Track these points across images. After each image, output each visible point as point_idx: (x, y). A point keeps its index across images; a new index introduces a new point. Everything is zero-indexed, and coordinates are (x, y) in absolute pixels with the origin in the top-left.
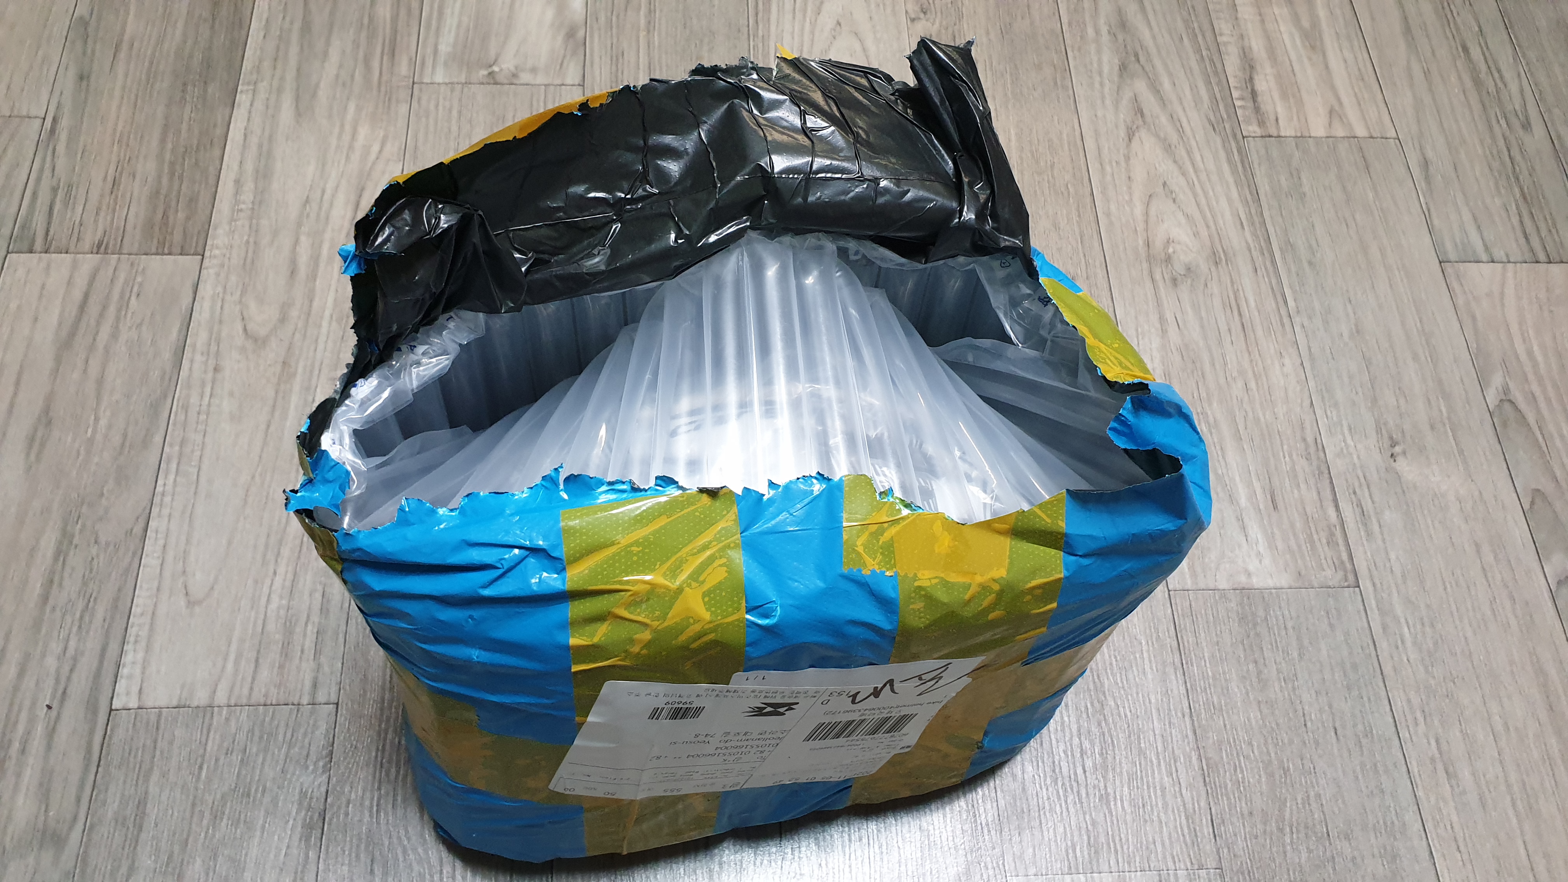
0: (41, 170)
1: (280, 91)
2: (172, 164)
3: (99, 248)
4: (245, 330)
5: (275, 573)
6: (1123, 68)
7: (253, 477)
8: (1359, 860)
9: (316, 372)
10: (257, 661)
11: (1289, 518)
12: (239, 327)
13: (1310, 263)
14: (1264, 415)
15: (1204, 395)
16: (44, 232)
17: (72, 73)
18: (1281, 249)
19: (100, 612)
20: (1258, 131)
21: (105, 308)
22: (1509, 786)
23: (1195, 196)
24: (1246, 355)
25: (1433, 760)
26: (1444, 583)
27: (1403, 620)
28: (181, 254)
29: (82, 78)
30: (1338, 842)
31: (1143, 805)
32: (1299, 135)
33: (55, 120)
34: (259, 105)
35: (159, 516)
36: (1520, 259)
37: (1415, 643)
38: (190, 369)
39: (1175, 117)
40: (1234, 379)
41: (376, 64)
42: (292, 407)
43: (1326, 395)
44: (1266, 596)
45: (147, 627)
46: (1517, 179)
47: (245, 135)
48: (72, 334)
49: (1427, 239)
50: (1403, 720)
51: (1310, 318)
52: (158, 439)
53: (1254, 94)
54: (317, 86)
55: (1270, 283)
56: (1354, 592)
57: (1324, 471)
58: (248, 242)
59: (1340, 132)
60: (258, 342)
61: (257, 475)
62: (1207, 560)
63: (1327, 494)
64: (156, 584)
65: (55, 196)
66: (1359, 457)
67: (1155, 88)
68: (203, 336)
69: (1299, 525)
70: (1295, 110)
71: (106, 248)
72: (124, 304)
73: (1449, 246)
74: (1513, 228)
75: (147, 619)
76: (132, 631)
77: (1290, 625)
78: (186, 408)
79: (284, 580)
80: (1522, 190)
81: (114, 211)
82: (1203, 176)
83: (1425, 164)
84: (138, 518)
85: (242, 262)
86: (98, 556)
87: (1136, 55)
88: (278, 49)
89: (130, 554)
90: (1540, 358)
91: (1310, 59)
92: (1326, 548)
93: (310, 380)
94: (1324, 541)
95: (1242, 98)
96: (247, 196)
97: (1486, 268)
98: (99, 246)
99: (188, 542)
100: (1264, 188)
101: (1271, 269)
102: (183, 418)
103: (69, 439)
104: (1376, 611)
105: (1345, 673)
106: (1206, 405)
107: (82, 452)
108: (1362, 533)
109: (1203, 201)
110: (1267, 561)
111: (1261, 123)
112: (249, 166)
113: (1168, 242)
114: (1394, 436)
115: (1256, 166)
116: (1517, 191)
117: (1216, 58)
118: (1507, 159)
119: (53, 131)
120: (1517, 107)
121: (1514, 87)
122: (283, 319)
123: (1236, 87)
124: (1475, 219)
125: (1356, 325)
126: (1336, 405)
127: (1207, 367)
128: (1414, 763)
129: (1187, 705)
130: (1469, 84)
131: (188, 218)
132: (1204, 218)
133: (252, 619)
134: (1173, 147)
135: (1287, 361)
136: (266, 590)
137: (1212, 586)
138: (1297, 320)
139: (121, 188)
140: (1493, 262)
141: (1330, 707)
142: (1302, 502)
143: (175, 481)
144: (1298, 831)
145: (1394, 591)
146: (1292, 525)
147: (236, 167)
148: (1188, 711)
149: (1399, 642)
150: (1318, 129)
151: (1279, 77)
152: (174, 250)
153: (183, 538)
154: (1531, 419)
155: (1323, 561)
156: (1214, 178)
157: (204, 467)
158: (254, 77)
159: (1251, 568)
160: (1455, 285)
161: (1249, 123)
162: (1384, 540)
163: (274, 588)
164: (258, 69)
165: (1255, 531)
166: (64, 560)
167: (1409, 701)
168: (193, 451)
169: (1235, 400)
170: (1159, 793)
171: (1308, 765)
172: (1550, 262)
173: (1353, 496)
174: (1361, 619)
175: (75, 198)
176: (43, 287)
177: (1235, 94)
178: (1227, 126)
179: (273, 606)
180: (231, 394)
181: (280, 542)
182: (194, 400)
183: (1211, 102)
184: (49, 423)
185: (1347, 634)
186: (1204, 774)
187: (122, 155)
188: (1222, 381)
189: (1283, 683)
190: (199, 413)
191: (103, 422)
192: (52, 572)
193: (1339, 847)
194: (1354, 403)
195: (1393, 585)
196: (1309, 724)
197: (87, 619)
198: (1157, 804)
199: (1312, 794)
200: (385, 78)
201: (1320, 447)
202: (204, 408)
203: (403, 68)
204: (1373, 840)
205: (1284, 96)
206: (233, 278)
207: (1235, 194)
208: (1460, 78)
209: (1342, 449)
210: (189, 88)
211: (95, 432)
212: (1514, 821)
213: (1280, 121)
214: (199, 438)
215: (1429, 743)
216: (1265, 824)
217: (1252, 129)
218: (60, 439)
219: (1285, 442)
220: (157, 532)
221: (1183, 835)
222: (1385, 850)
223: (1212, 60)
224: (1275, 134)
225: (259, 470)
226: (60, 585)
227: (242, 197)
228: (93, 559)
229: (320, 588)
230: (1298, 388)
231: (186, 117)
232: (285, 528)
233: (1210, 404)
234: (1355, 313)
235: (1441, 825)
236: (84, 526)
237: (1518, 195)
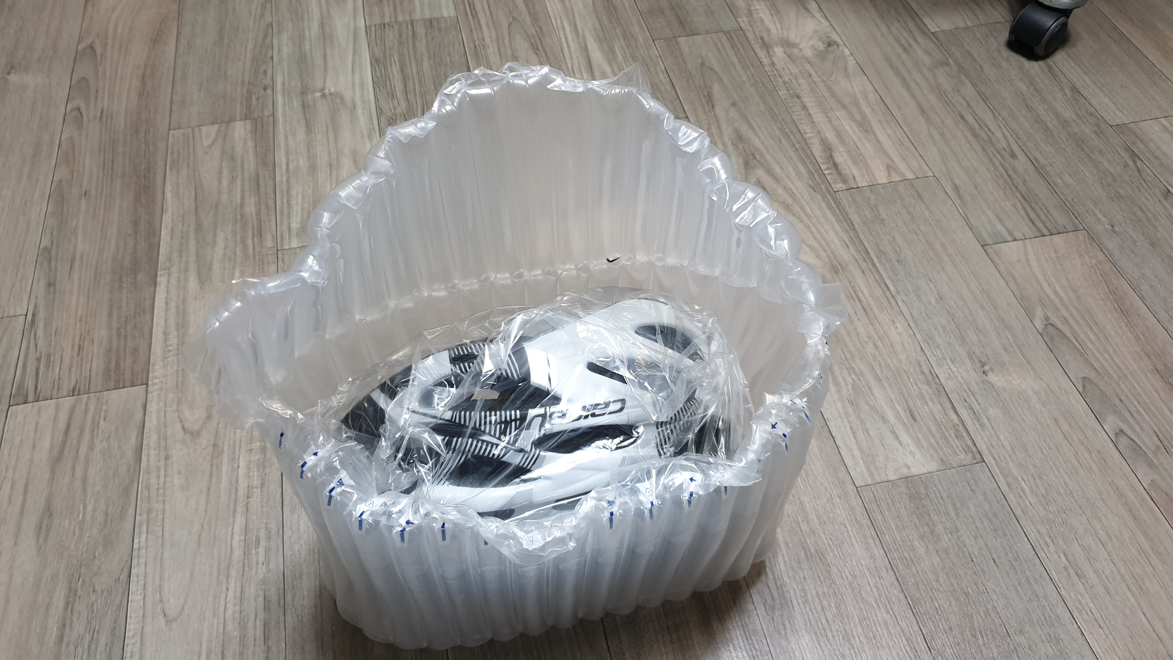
0: (28, 348)
1: (186, 270)
2: (118, 329)
3: (74, 392)
4: (183, 428)
5: (227, 589)
6: (746, 164)
7: (203, 526)
8: (1034, 647)
9: (237, 448)
10: (223, 653)
11: (926, 425)
12: (179, 427)
13: (898, 261)
14: (892, 362)
15: (849, 356)
16: (33, 389)
17: (43, 283)
18: (877, 256)
19: (103, 640)
20: (844, 187)
21: (82, 430)
22: (1122, 577)
23: (812, 233)
24: (870, 326)
25: (1065, 568)
26: (1040, 448)
27: (1020, 478)
28: (132, 386)
29: (50, 285)
30: (1016, 637)
31: (874, 637)
32: (871, 184)
33: (34, 315)
34: (173, 282)
35: (138, 564)
36: (1032, 236)
37: (1032, 492)
38: (148, 461)
39: (787, 188)
40: (866, 342)
41: (250, 242)
42: (224, 472)
43: (930, 342)
44: (923, 479)
45: (138, 644)
46: (1016, 188)
47: (167, 303)
48: (61, 452)
49: (970, 234)
50: (1038, 544)
51: (907, 295)
52: (131, 511)
53: (835, 165)
54: (211, 263)
55: (875, 279)
56: (982, 466)
57: (941, 390)
58: (177, 371)
59: (897, 178)
60: (194, 435)
61: (205, 524)
62: (877, 463)
63: (948, 405)
64: (141, 614)
65: (40, 363)
66: (962, 377)
67: (770, 172)
68: (154, 437)
69: (934, 429)
70: (864, 170)
71: (79, 391)
72: (95, 425)
73: (985, 235)
74: (1023, 218)
75: (138, 638)
76: (128, 649)
77: (944, 495)
78: (148, 488)
79: (235, 592)
80: (1021, 193)
81: (82, 366)
82: (814, 220)
83: (956, 188)
84: (122, 570)
85: (175, 384)
86: (96, 600)
87: (753, 155)
88: (181, 244)
89: (120, 595)
90: (1062, 294)
91: (866, 138)
92: (956, 440)
93: (234, 453)
94: (953, 436)
95: (828, 169)
96: (173, 341)
97: (1013, 245)
98: (73, 391)
99: (161, 578)
100: (856, 220)
101: (873, 269)
102: (147, 494)
103: (67, 524)
104: (1000, 476)
105: (990, 520)
106: (851, 362)
107: (77, 530)
108: (978, 426)
109: (818, 235)
110: (918, 456)
111: (845, 181)
112: (172, 322)
114: (982, 360)
115: (847, 208)
116: (1019, 195)
117: (805, 147)
118: (1007, 178)
119: (33, 322)
120: (1005, 146)
121: (999, 135)
122: (209, 417)
123: (822, 163)
124: (997, 217)
125: (938, 294)
126: (938, 347)
127: (846, 338)
128: (1054, 573)
129: (888, 562)
130: (970, 137)
131: (134, 362)
132: (821, 246)
133: (215, 624)
134: (790, 207)
135: (898, 325)
136: (222, 602)
137: (885, 480)
138: (898, 298)
139: (85, 349)
140: (1016, 240)
141: (986, 545)
142: (932, 413)
143: (147, 538)
144: (987, 635)
145: (1009, 460)
146: (929, 429)
147: (162, 323)
148: (889, 566)
149: (1021, 493)
150: (882, 178)
151: (849, 152)
152: (126, 384)
153: (157, 577)
154: (1069, 334)
155: (957, 450)
156: (822, 220)
157: (167, 525)
158: (168, 264)
159: (909, 463)
160: (996, 258)
161: (836, 182)
162: (993, 428)
163: (228, 599)
164: (170, 260)
165: (905, 438)
166: (72, 609)
167: (1039, 532)
168: (157, 516)
169: (870, 356)
170: (883, 627)
171: (981, 587)
172: (1052, 235)
173: (965, 403)
174: (991, 483)
175: (53, 362)
176: (37, 424)
177: (823, 167)
178: (823, 187)
179: (229, 612)
180: (180, 473)
181: (228, 567)
182: (153, 481)
183: (809, 175)
184: (51, 515)
185: (985, 494)
186: (911, 607)
187: (83, 329)
188: (859, 345)
189: (950, 536)
190: (158, 490)
191: (90, 508)
192: (64, 618)
193: (1018, 640)
194: (950, 344)
195: (1007, 457)
196: (974, 559)
197: (93, 647)
198: (883, 635)
199: (989, 607)
200: (257, 250)
201: (935, 376)
202: (161, 485)
203: (269, 242)
204: (1040, 632)
205: (855, 163)
206: (170, 396)
207: (838, 228)
208: (964, 135)
209: (949, 374)
210: (124, 279)
211: (84, 515)
212: (1132, 599)
213: (856, 179)
214: (160, 506)
215: (1060, 557)
216: (962, 634)
217: (840, 186)
218: (60, 524)
219: (910, 377)
220: (138, 576)
221: (907, 653)
222: (1050, 636)
223: (803, 150)
224: (855, 186)
225: (206, 520)
226: (71, 626)
227: (170, 342)
228: (93, 604)
229: (261, 593)
230: (910, 341)
231: (124, 298)
232: (231, 556)
233: (854, 362)
234: (935, 287)
235: (1084, 612)
236: (84, 581)
237: (1020, 197)
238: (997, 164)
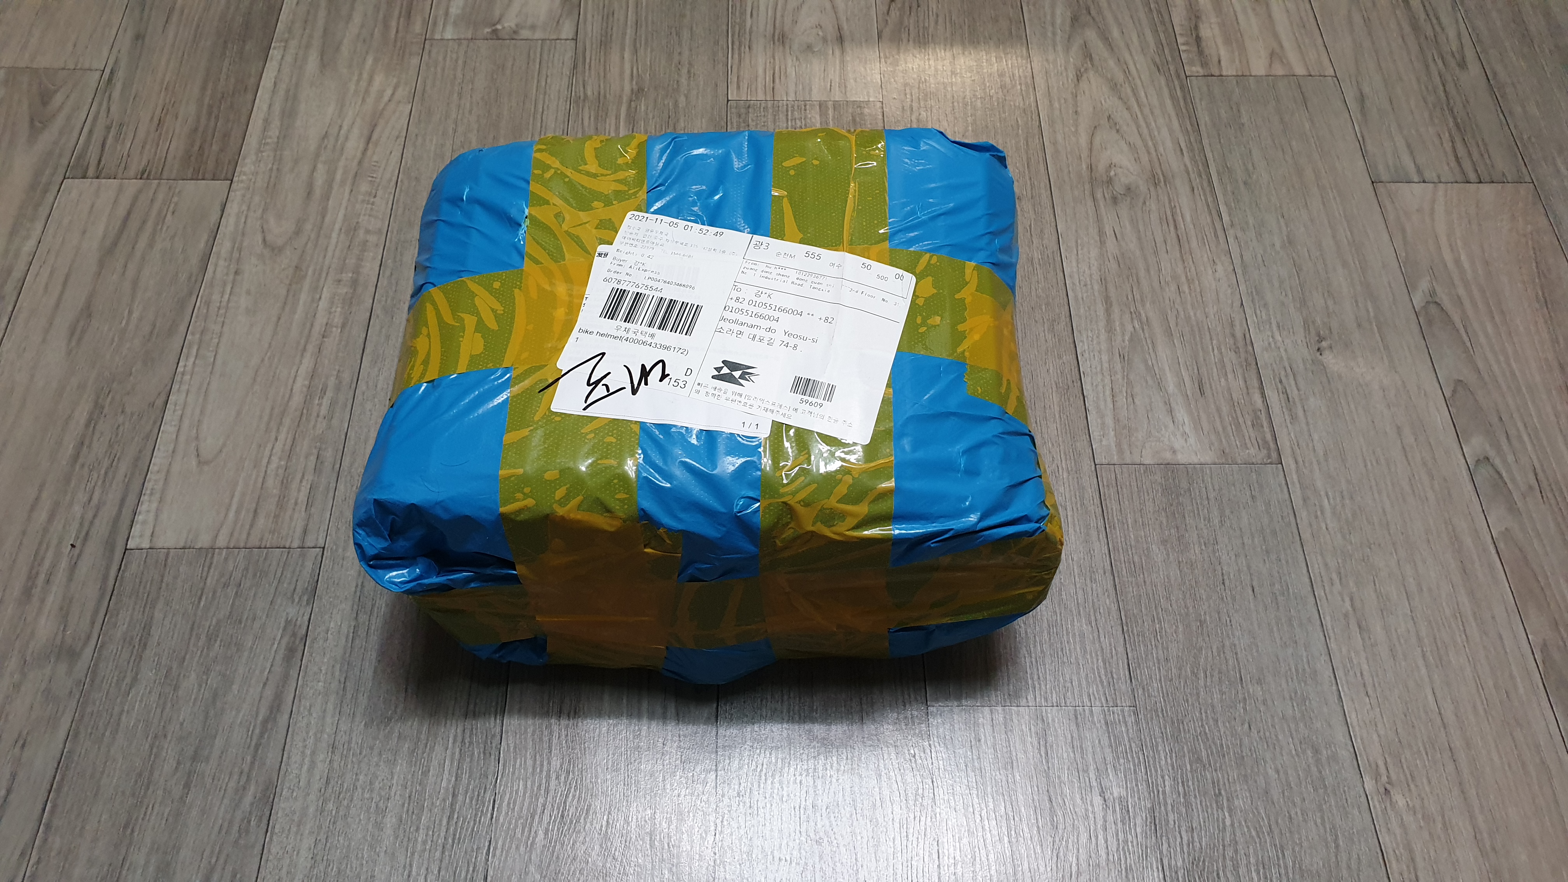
0: (98, 112)
1: (308, 46)
2: (210, 107)
3: (143, 175)
4: (264, 240)
5: (276, 439)
6: (1075, 19)
7: (263, 360)
8: (1269, 702)
9: (324, 275)
10: (256, 511)
11: (1215, 403)
12: (259, 238)
13: (1245, 183)
14: (1195, 314)
15: (1137, 297)
16: (96, 162)
17: (130, 34)
18: (1218, 173)
19: (123, 468)
20: (1201, 72)
21: (144, 222)
22: (1419, 639)
23: (1138, 127)
24: (1180, 264)
25: (1346, 616)
26: (1365, 460)
27: (1323, 493)
28: (213, 180)
29: (139, 37)
30: (1250, 686)
31: (1062, 649)
32: (1240, 74)
33: (112, 72)
34: (289, 58)
35: (179, 390)
36: (1452, 180)
37: (1334, 513)
38: (214, 272)
39: (1122, 60)
40: (1167, 283)
41: (394, 24)
42: (301, 302)
43: (1256, 297)
44: (1190, 470)
45: (161, 483)
46: (1451, 111)
47: (275, 83)
48: (115, 244)
49: (1361, 163)
50: (1319, 579)
51: (1243, 229)
52: (182, 328)
53: (1198, 39)
54: (340, 43)
55: (1206, 200)
56: (1277, 468)
57: (1251, 363)
58: (271, 169)
59: (1279, 70)
60: (276, 250)
61: (266, 359)
62: (1133, 439)
63: (1256, 383)
64: (172, 446)
65: (109, 132)
66: (1286, 350)
67: (1106, 38)
68: (228, 245)
69: (1225, 409)
70: (1237, 53)
71: (148, 175)
72: (161, 219)
73: (1381, 168)
74: (1445, 152)
75: (162, 476)
76: (148, 485)
77: (1212, 495)
78: (208, 304)
79: (284, 445)
80: (1455, 118)
81: (158, 145)
82: (1147, 111)
83: (1362, 99)
84: (159, 394)
85: (265, 185)
86: (123, 424)
87: (1088, 9)
88: (308, 12)
89: (151, 422)
90: (1466, 265)
91: (1254, 10)
92: (1251, 430)
93: (318, 280)
94: (1249, 423)
95: (1186, 44)
96: (274, 132)
97: (1417, 188)
98: (143, 174)
99: (202, 412)
100: (1204, 118)
101: (1208, 189)
102: (205, 311)
103: (106, 329)
104: (1298, 486)
105: (1264, 538)
106: (1139, 305)
107: (116, 339)
108: (1287, 417)
109: (1145, 131)
110: (1192, 440)
111: (1204, 64)
112: (277, 108)
113: (1110, 166)
114: (1322, 332)
115: (1197, 101)
116: (1451, 120)
117: (1163, 10)
118: (1442, 94)
119: (110, 80)
120: (1454, 49)
121: (1452, 33)
122: (298, 232)
123: (1181, 34)
124: (1409, 146)
125: (1288, 237)
126: (1265, 305)
127: (1142, 273)
128: (1328, 618)
129: (1109, 562)
130: (1407, 29)
131: (222, 150)
132: (1146, 146)
133: (254, 477)
134: (1119, 86)
135: (1219, 268)
136: (267, 453)
137: (1138, 462)
138: (1231, 233)
139: (166, 124)
140: (1424, 182)
141: (1249, 567)
142: (1229, 389)
143: (194, 363)
144: (1212, 676)
145: (1316, 467)
146: (1219, 410)
147: (265, 107)
148: (1109, 568)
149: (1319, 513)
150: (1259, 67)
151: (1222, 25)
152: (207, 176)
153: (198, 409)
154: (1456, 319)
155: (1247, 441)
156: (1157, 112)
157: (221, 351)
158: (286, 35)
159: (1177, 446)
160: (1387, 203)
161: (1192, 63)
162: (1307, 424)
163: (274, 451)
164: (290, 30)
165: (1181, 414)
166: (94, 427)
167: (1326, 565)
168: (212, 339)
169: (1167, 301)
170: (1078, 639)
171: (1225, 618)
172: (1480, 182)
173: (1279, 385)
174: (1282, 491)
175: (125, 134)
176: (92, 206)
177: (1180, 40)
178: (1172, 68)
179: (273, 466)
180: (248, 293)
181: (283, 413)
182: (216, 297)
183: (1157, 48)
184: (90, 316)
185: (1268, 504)
186: (1122, 623)
187: (168, 100)
188: (1156, 284)
189: (1203, 547)
190: (219, 308)
191: (136, 315)
192: (84, 436)
193: (1251, 690)
194: (1283, 304)
195: (1315, 462)
196: (1227, 582)
197: (110, 474)
198: (1075, 649)
199: (1227, 643)
200: (400, 35)
201: (1248, 341)
202: (224, 304)
203: (418, 27)
204: (1284, 685)
205: (1228, 41)
206: (257, 199)
207: (1176, 125)
208: (1399, 24)
209: (1269, 344)
210: (229, 45)
211: (127, 324)
212: (1423, 671)
213: (1223, 63)
214: (217, 328)
215: (1343, 600)
216: (1180, 669)
217: (1197, 69)
218: (98, 329)
219: (1214, 337)
220: (176, 405)
221: (1100, 677)
222: (1296, 693)
223: (1159, 12)
224: (1217, 73)
225: (269, 354)
226: (89, 447)
227: (269, 133)
228: (119, 426)
229: (315, 452)
230: (1229, 291)
231: (225, 70)
232: (288, 402)
233: (1143, 306)
234: (1287, 227)
235: (1351, 673)
236: (113, 398)
237: (1451, 124)
238: (1435, 73)
